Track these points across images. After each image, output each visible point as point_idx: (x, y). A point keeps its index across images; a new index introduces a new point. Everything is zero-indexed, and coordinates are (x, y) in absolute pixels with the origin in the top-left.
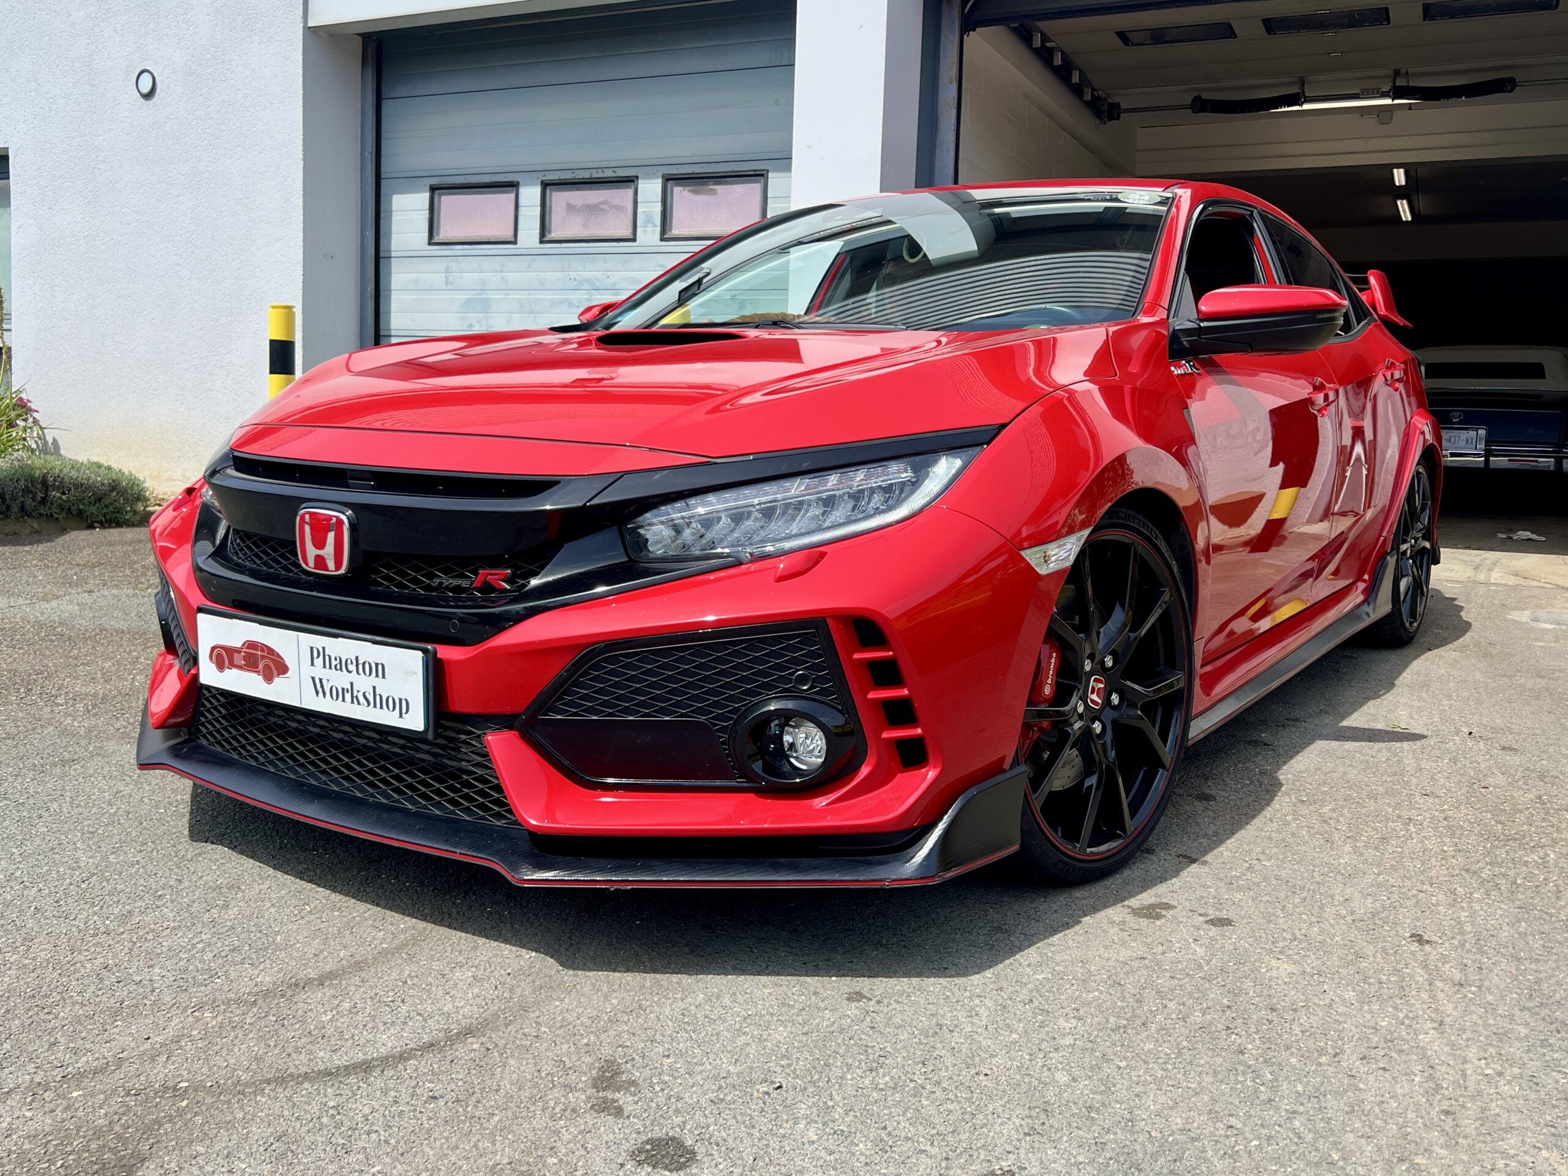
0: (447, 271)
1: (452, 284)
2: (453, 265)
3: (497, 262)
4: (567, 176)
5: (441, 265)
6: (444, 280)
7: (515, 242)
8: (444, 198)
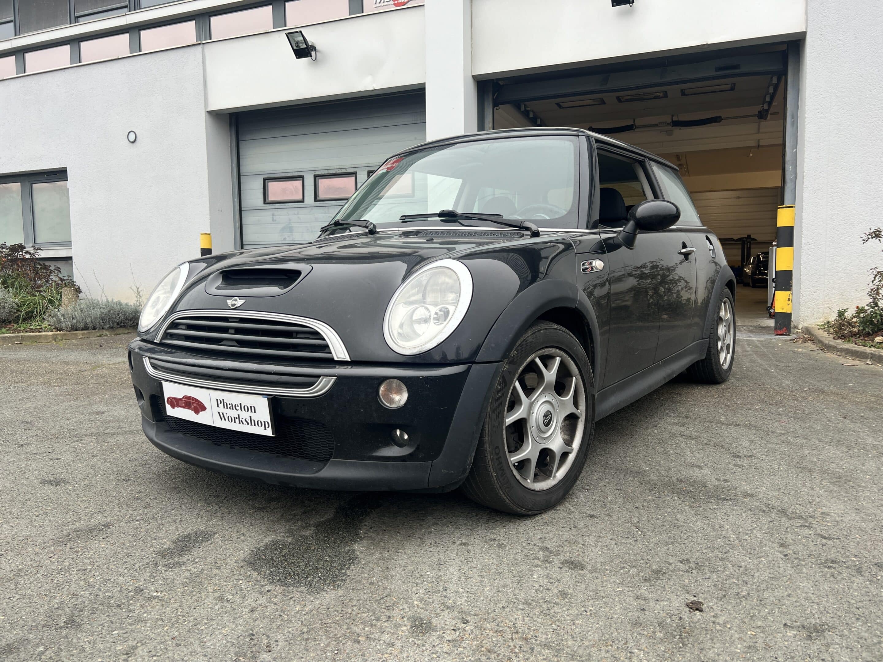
0: (273, 215)
1: (275, 221)
2: (276, 212)
3: (295, 211)
4: (326, 172)
5: (269, 213)
6: (271, 219)
7: (303, 201)
8: (269, 183)
